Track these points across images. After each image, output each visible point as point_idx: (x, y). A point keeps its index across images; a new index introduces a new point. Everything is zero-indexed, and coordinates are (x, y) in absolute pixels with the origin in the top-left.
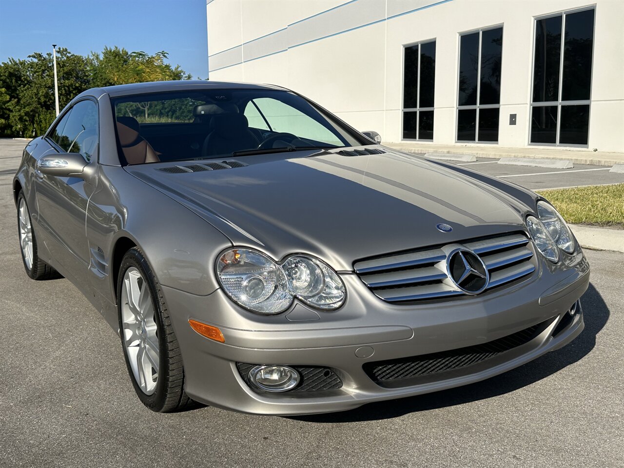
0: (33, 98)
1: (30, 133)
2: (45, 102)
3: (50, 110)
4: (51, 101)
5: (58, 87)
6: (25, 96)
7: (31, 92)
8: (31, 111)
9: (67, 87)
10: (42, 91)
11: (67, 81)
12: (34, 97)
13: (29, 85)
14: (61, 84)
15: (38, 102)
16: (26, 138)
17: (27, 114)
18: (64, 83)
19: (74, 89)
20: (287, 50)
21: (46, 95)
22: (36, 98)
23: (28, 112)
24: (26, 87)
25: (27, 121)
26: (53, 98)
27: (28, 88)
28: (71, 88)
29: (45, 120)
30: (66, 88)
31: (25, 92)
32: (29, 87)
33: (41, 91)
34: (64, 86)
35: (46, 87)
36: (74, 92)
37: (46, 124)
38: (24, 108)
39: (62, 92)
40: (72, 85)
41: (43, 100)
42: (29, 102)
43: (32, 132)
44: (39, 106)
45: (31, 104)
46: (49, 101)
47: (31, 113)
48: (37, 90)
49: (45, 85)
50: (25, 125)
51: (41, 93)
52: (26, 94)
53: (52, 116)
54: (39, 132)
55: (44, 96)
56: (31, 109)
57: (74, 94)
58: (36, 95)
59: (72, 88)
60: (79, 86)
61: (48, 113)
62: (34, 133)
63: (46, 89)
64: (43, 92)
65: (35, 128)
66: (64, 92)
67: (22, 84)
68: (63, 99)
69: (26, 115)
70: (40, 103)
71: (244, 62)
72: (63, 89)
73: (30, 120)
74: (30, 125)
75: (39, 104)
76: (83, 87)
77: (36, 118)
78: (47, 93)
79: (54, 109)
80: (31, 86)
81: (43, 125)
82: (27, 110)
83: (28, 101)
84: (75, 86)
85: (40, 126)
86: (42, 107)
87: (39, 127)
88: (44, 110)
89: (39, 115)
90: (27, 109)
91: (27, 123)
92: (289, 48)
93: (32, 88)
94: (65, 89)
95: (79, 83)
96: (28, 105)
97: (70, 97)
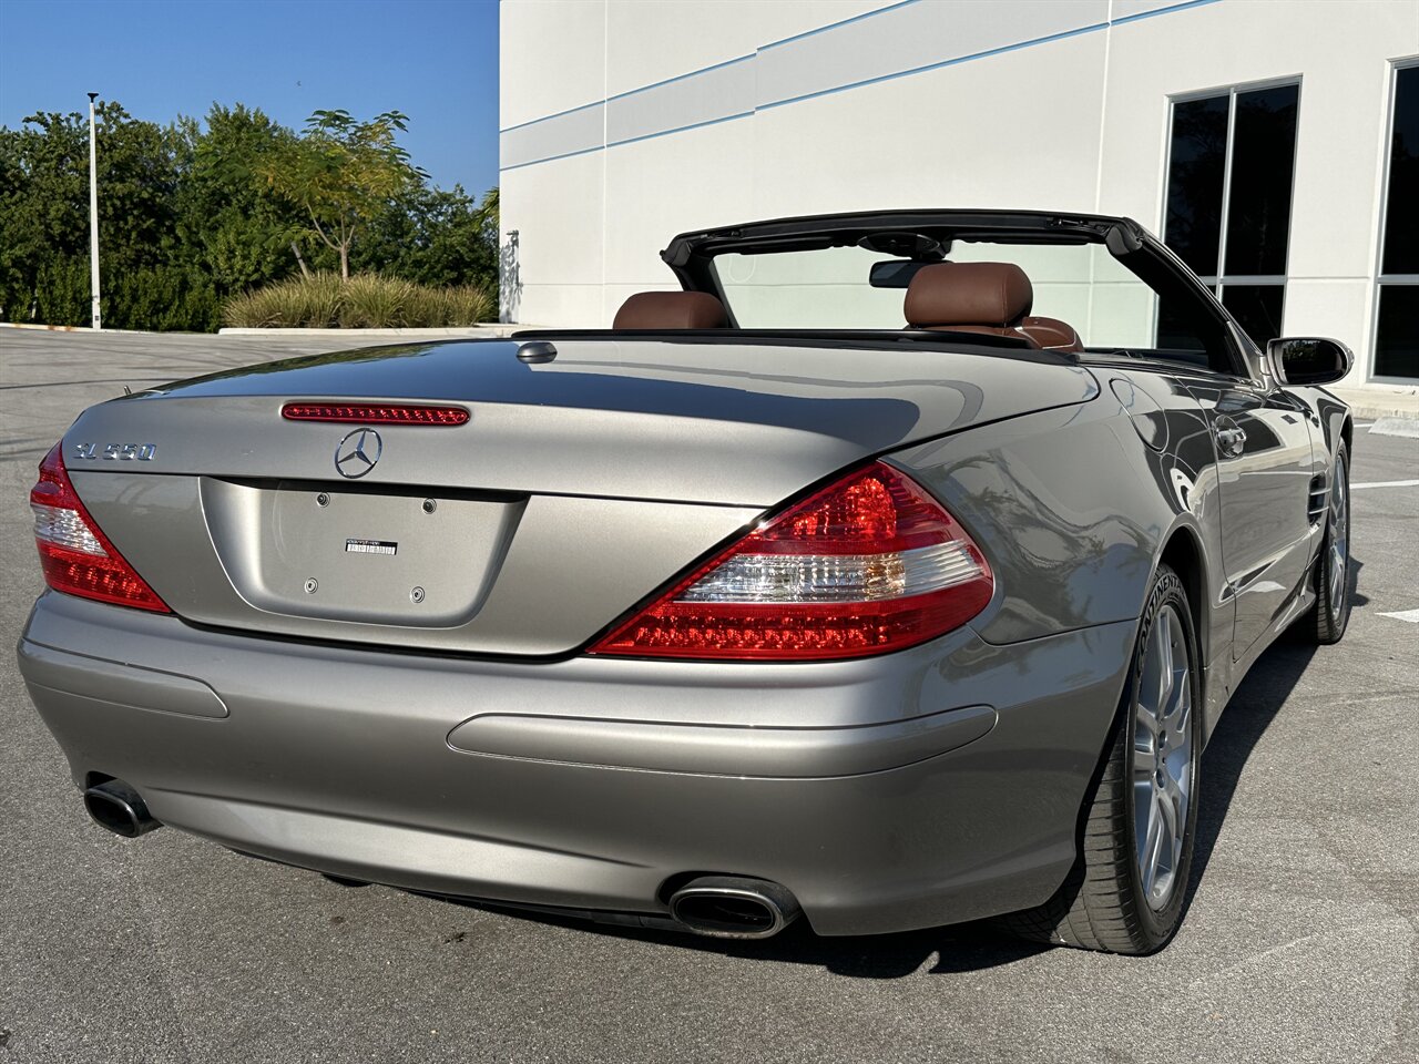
0: (33, 224)
1: (24, 310)
2: (63, 235)
3: (75, 253)
4: (77, 234)
5: (98, 198)
6: (15, 218)
7: (28, 208)
8: (29, 257)
9: (119, 198)
10: (57, 208)
11: (119, 186)
12: (37, 222)
13: (25, 191)
14: (105, 190)
15: (47, 234)
16: (14, 322)
17: (17, 262)
18: (113, 189)
19: (136, 206)
20: (753, 113)
21: (66, 219)
22: (41, 224)
23: (21, 257)
24: (16, 197)
25: (16, 280)
26: (83, 226)
27: (21, 200)
28: (128, 202)
29: (63, 279)
30: (118, 203)
31: (13, 208)
32: (25, 196)
33: (55, 207)
34: (110, 198)
35: (67, 198)
36: (135, 212)
37: (65, 288)
38: (12, 247)
39: (105, 211)
40: (131, 194)
41: (57, 229)
42: (25, 234)
43: (30, 307)
44: (47, 244)
45: (29, 240)
46: (72, 233)
47: (29, 262)
48: (45, 204)
49: (64, 193)
50: (12, 289)
51: (53, 213)
52: (17, 214)
53: (82, 270)
54: (46, 308)
55: (61, 219)
56: (29, 250)
57: (134, 216)
58: (40, 216)
59: (132, 203)
60: (149, 199)
61: (71, 262)
62: (34, 311)
63: (67, 202)
64: (58, 210)
65: (37, 299)
66: (110, 211)
67: (8, 189)
68: (107, 228)
69: (14, 266)
70: (50, 237)
71: (608, 146)
72: (108, 203)
73: (23, 278)
74: (25, 290)
75: (47, 240)
76: (158, 200)
77: (41, 275)
78: (68, 214)
79: (87, 252)
80: (29, 195)
81: (56, 293)
82: (19, 253)
83: (21, 232)
84: (138, 197)
85: (51, 293)
86: (55, 247)
87: (48, 296)
88: (61, 254)
89: (48, 267)
90: (18, 251)
91: (16, 286)
92: (758, 108)
93: (31, 199)
94: (113, 205)
95: (150, 190)
96: (20, 241)
97: (126, 223)
